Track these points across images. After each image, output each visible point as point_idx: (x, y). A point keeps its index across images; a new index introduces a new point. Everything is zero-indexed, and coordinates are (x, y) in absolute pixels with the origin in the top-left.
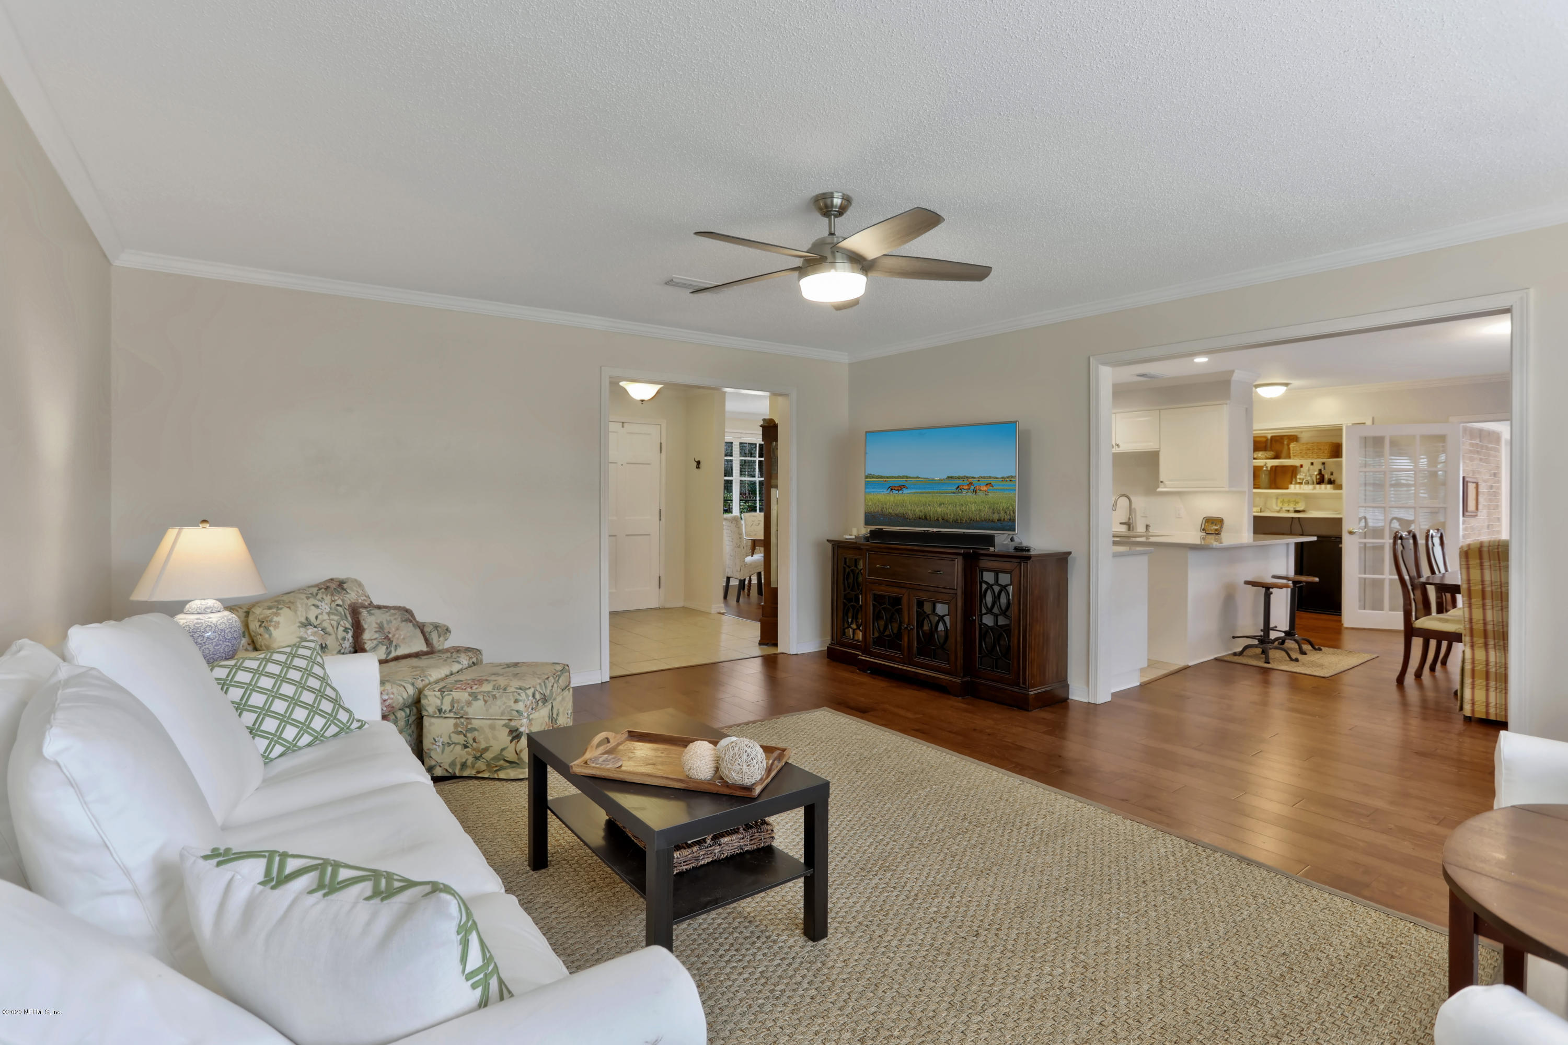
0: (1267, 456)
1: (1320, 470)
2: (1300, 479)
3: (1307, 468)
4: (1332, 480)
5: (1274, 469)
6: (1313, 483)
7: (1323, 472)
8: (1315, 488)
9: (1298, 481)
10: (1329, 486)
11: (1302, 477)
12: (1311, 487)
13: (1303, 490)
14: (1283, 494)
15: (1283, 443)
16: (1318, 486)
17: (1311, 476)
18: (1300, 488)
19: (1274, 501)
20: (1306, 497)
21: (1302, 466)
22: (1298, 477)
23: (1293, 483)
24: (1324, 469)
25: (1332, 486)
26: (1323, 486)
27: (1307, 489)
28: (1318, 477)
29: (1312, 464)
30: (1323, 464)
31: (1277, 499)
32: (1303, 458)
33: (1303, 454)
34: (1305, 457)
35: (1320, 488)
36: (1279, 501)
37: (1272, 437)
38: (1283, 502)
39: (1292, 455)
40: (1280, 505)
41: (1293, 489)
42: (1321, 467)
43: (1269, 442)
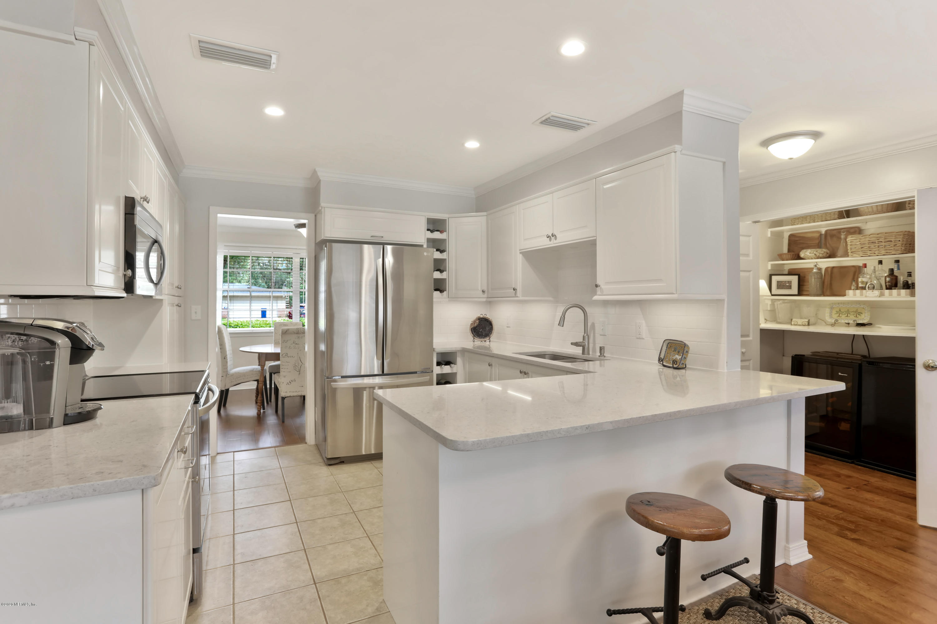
0: (818, 254)
1: (892, 271)
2: (862, 282)
3: (872, 268)
4: (910, 282)
5: (829, 270)
6: (881, 288)
7: (896, 272)
8: (882, 295)
9: (860, 285)
10: (903, 292)
11: (865, 280)
12: (876, 292)
13: (866, 296)
14: (839, 303)
15: (840, 238)
16: (887, 292)
17: (878, 279)
18: (862, 295)
19: (828, 310)
20: (872, 306)
21: (865, 266)
22: (860, 280)
23: (853, 288)
24: (899, 269)
25: (908, 291)
26: (895, 292)
27: (871, 296)
28: (888, 279)
29: (880, 262)
30: (897, 262)
31: (832, 308)
32: (865, 255)
33: (865, 251)
34: (869, 253)
35: (891, 295)
36: (834, 312)
37: (826, 231)
38: (839, 312)
39: (849, 251)
40: (835, 316)
41: (852, 295)
42: (894, 266)
43: (823, 237)
